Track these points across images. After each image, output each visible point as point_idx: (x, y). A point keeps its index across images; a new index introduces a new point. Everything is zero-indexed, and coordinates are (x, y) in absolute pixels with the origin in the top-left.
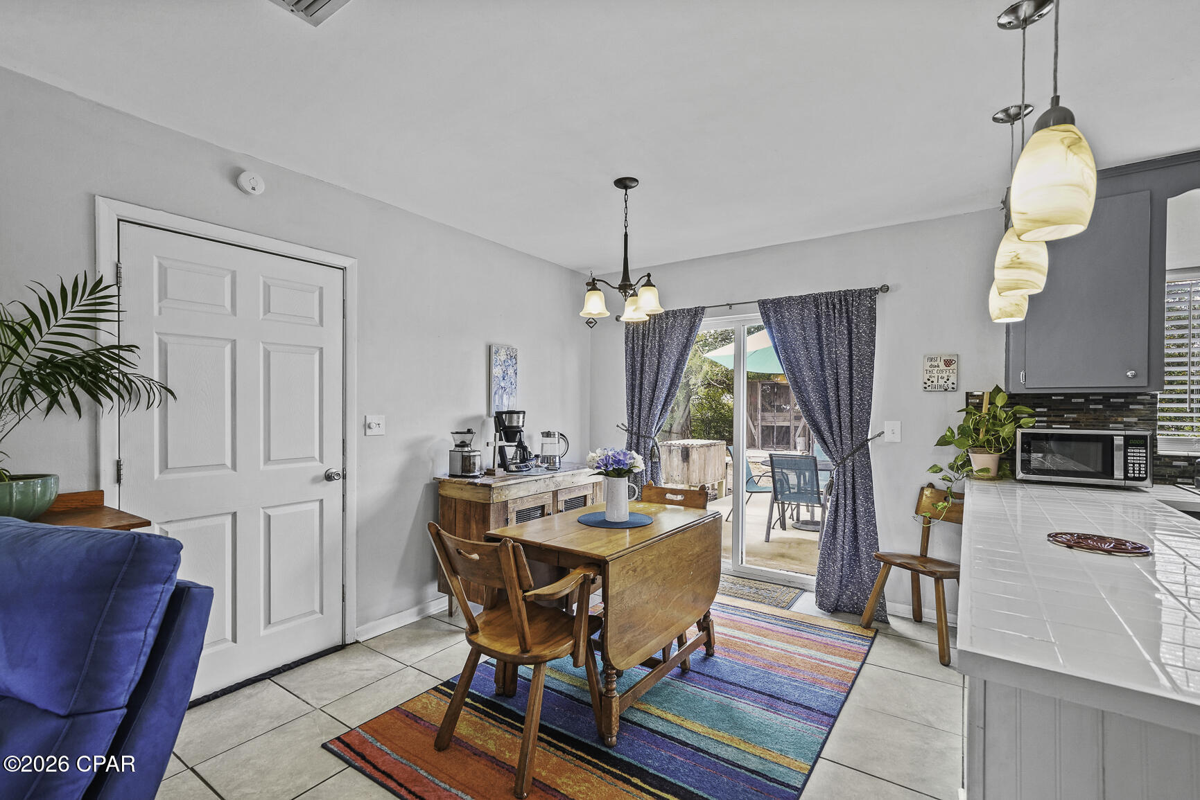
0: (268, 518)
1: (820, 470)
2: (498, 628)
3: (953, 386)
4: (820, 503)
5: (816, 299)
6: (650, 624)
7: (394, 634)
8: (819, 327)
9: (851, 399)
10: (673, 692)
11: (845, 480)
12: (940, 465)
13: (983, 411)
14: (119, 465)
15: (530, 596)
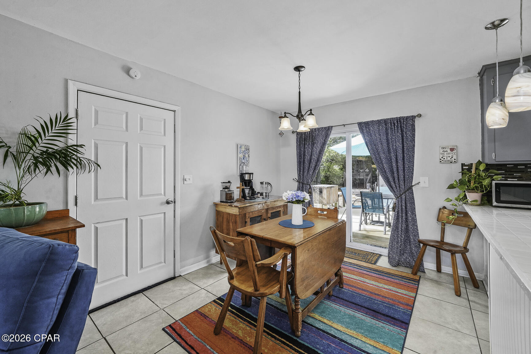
0: (142, 221)
1: (384, 199)
2: (243, 277)
3: (455, 160)
4: (384, 213)
5: (385, 121)
6: (315, 276)
7: (196, 272)
8: (387, 134)
9: (404, 168)
10: (325, 307)
11: (402, 205)
12: (450, 198)
13: (473, 172)
14: (76, 197)
15: (259, 264)
